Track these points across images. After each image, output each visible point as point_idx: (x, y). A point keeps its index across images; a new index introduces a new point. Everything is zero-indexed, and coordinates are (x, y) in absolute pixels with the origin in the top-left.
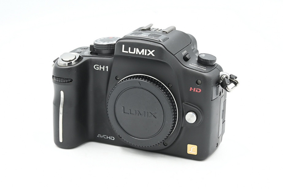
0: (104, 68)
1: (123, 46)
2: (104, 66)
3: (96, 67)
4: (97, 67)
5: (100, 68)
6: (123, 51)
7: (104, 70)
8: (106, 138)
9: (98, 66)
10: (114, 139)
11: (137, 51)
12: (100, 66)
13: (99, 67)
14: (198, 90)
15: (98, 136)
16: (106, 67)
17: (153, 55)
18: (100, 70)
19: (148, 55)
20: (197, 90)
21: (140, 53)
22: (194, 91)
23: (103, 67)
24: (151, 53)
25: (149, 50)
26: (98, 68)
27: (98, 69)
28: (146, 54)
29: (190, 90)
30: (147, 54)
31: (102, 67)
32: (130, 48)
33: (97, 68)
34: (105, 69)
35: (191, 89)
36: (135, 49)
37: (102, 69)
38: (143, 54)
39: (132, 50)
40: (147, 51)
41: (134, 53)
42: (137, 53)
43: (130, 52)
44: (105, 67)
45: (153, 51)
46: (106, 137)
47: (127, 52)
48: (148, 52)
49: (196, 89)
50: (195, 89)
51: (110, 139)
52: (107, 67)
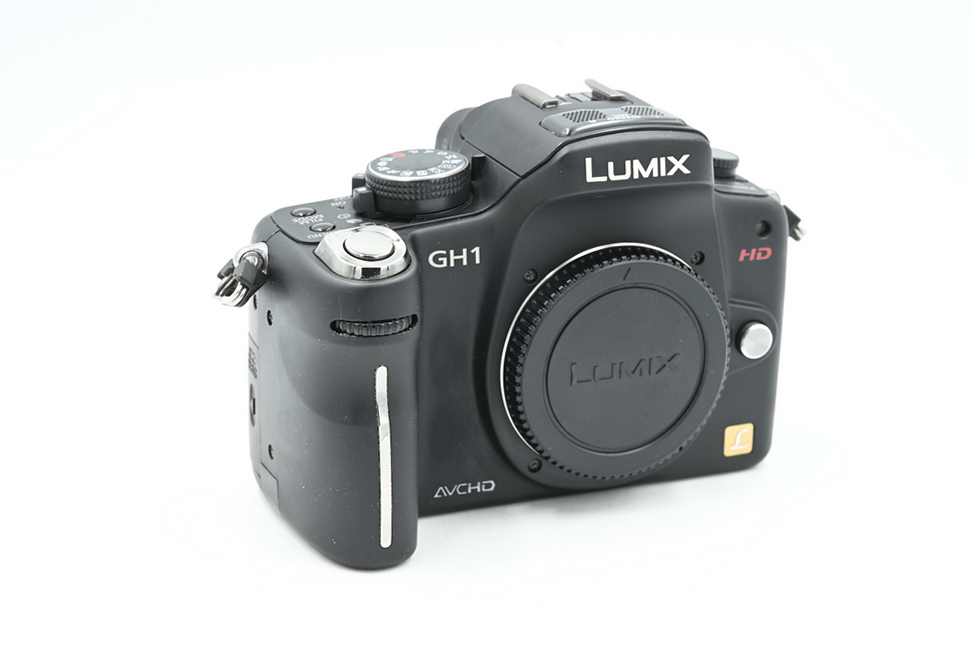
0: (464, 257)
1: (589, 161)
2: (465, 251)
3: (435, 259)
4: (440, 259)
5: (453, 258)
6: (590, 178)
7: (465, 263)
8: (467, 490)
9: (444, 252)
10: (492, 489)
11: (635, 169)
12: (452, 252)
13: (448, 256)
14: (764, 253)
15: (436, 496)
16: (473, 251)
17: (686, 171)
18: (452, 264)
19: (671, 173)
20: (759, 254)
21: (646, 175)
22: (752, 258)
23: (461, 254)
24: (679, 165)
25: (672, 159)
26: (445, 260)
27: (445, 265)
28: (663, 174)
29: (741, 259)
30: (668, 171)
31: (458, 252)
32: (611, 165)
33: (442, 263)
34: (471, 257)
35: (743, 253)
36: (628, 163)
37: (458, 262)
38: (655, 174)
39: (620, 170)
40: (667, 161)
41: (627, 176)
42: (636, 176)
43: (613, 177)
44: (469, 253)
45: (685, 158)
46: (464, 489)
47: (604, 179)
48: (669, 166)
49: (757, 252)
50: (754, 251)
51: (479, 490)
52: (477, 250)
